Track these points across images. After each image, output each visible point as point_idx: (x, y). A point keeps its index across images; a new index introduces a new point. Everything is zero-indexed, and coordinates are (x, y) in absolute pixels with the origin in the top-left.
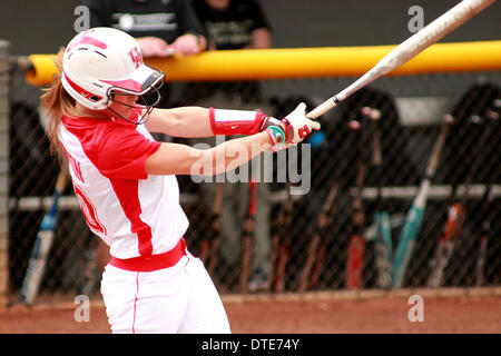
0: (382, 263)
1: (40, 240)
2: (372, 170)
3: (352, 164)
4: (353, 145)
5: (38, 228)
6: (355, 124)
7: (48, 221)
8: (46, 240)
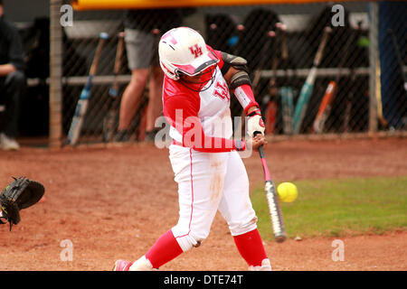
0: (286, 118)
1: (80, 106)
2: (283, 61)
3: (270, 58)
4: (271, 46)
5: (79, 98)
6: (272, 33)
7: (84, 93)
8: (83, 105)
